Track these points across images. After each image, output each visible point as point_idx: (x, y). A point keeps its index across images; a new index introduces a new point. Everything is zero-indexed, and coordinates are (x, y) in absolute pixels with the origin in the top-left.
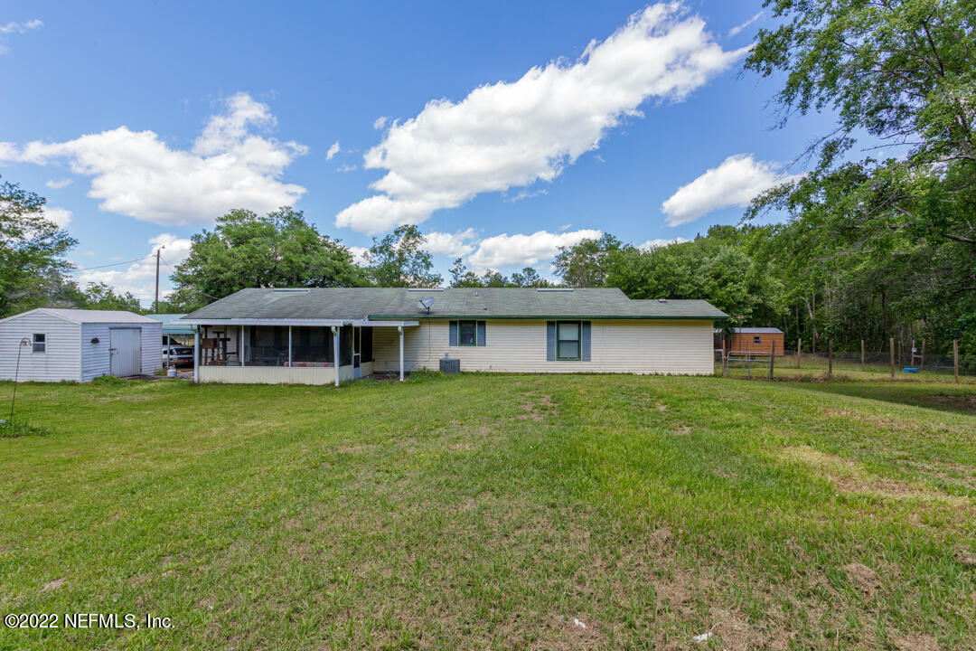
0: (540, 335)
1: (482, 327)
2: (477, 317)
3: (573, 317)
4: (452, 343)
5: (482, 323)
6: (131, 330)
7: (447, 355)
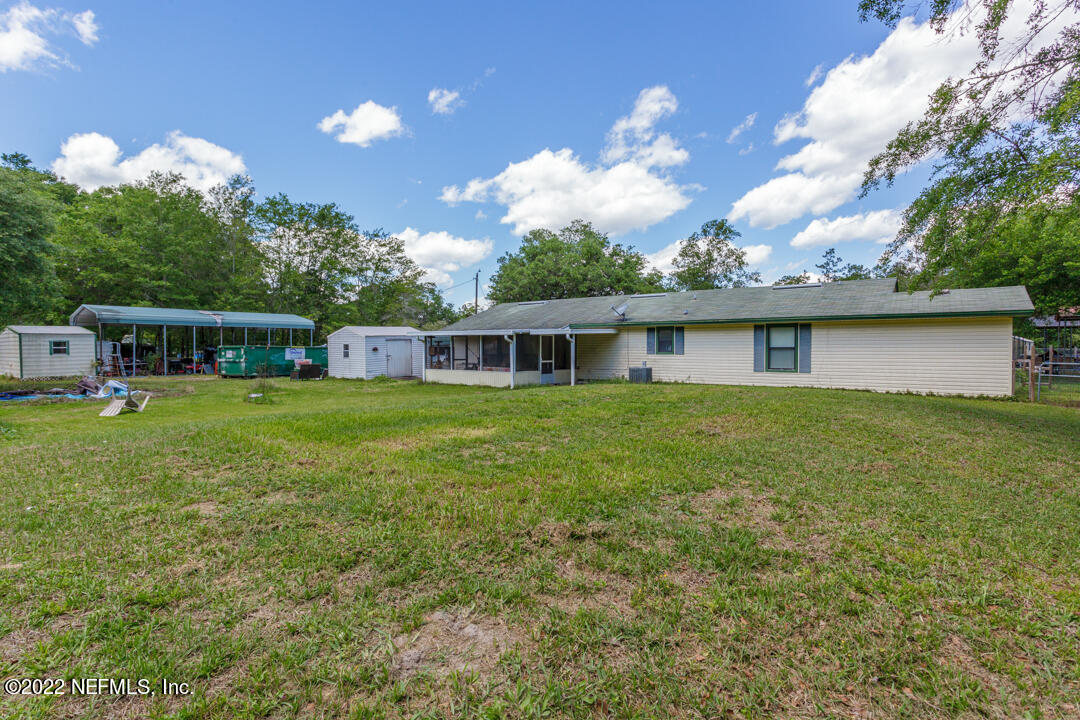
0: (746, 340)
1: (680, 334)
2: (675, 323)
3: (790, 319)
4: (650, 351)
5: (681, 329)
6: (403, 342)
7: (645, 363)
